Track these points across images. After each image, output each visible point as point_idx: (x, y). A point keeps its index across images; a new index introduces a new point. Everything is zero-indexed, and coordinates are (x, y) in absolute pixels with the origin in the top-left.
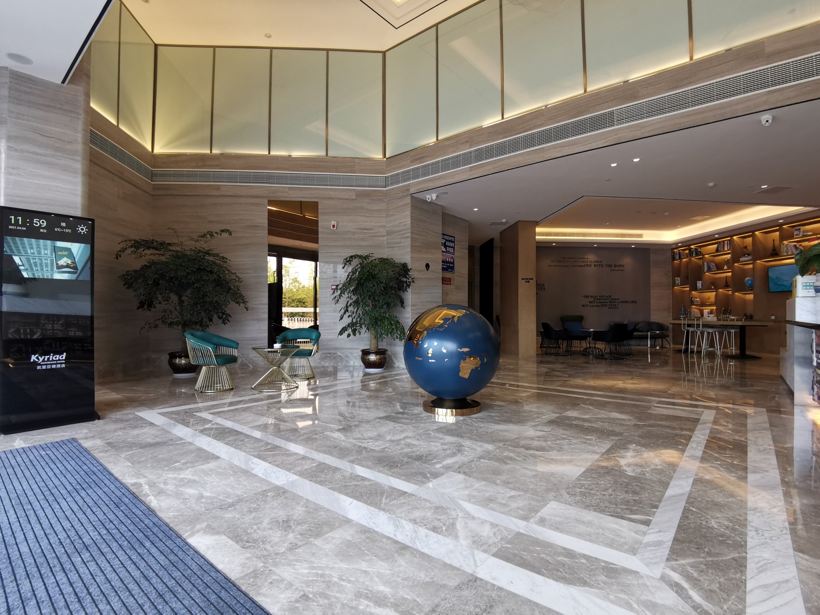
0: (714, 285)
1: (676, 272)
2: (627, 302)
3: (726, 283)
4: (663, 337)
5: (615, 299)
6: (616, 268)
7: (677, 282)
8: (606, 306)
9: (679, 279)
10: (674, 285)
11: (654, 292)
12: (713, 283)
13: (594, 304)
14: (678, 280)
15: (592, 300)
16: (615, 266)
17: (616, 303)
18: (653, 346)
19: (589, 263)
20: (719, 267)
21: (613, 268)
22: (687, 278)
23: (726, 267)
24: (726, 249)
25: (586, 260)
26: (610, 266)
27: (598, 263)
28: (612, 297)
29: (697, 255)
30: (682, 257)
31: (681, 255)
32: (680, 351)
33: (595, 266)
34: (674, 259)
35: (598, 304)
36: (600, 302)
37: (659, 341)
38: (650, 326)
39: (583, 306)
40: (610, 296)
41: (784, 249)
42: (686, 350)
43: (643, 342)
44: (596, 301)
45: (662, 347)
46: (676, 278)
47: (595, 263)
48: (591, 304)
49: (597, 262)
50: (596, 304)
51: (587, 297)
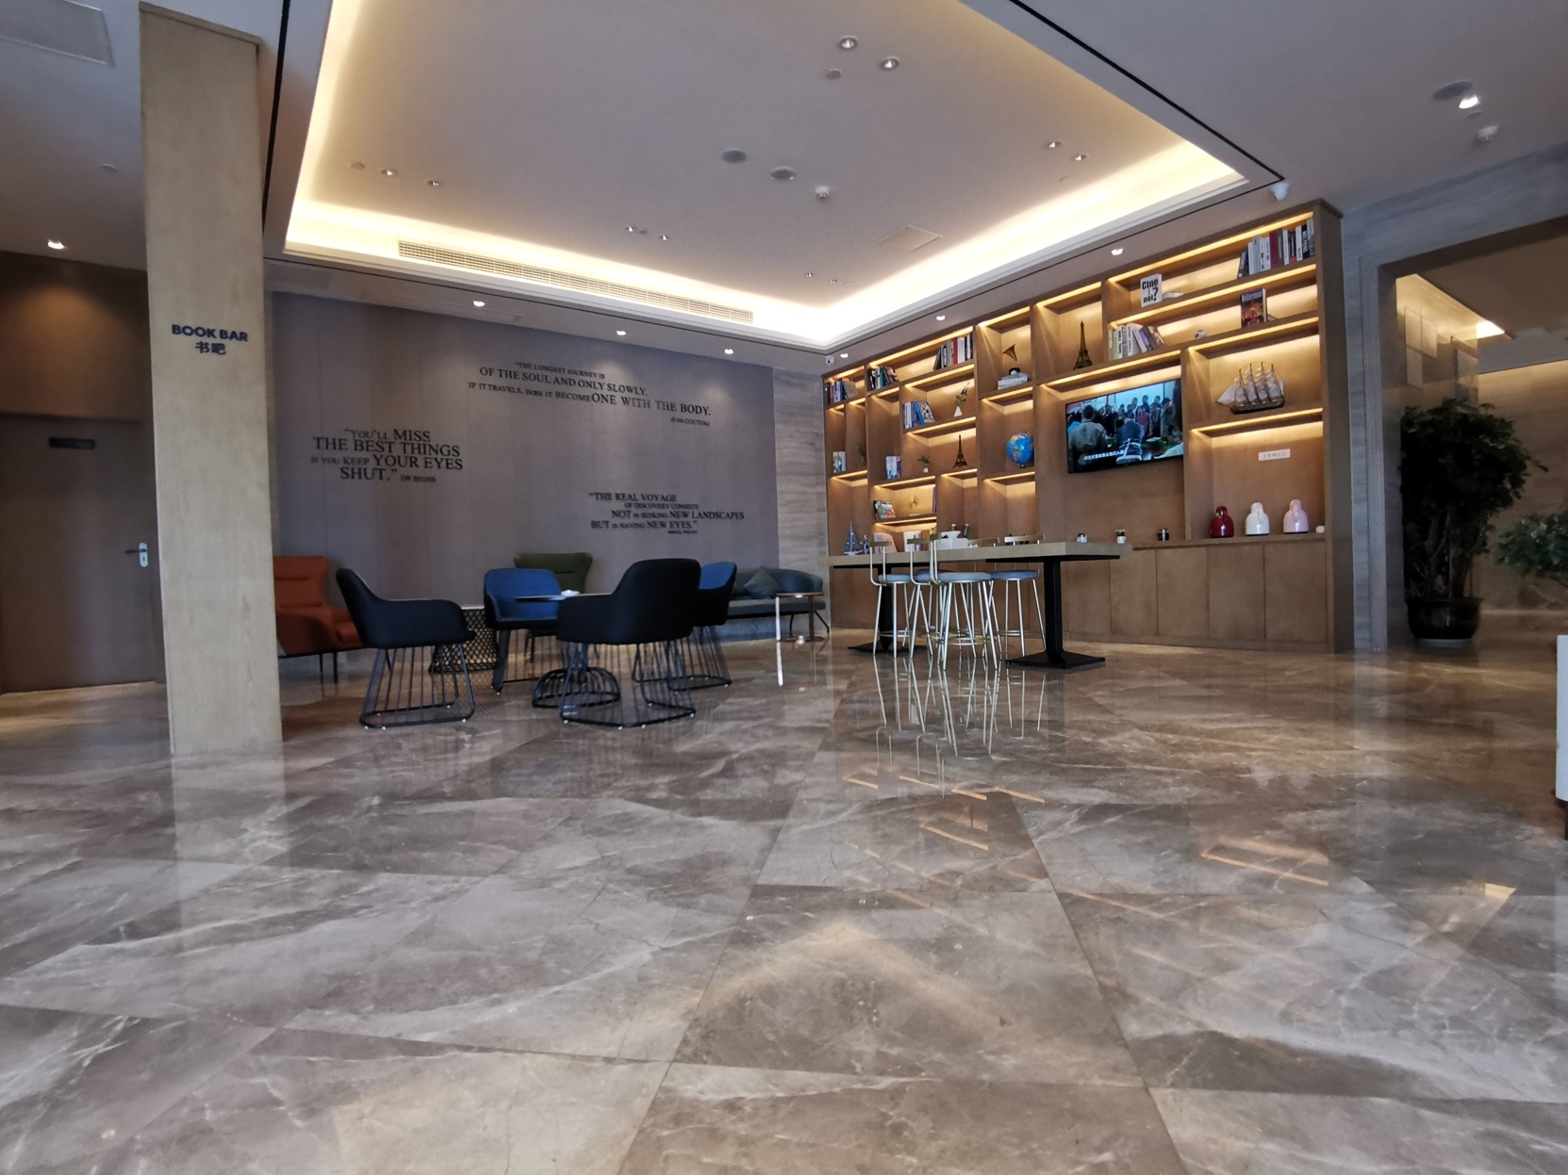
0: (927, 464)
1: (836, 439)
2: (718, 515)
3: (961, 456)
4: (810, 608)
5: (687, 506)
6: (686, 415)
7: (837, 464)
8: (663, 525)
9: (842, 454)
10: (830, 473)
11: (786, 489)
12: (925, 460)
13: (626, 521)
14: (840, 458)
15: (619, 506)
16: (684, 408)
17: (690, 519)
18: (789, 636)
19: (606, 392)
20: (941, 413)
21: (678, 414)
22: (863, 453)
23: (958, 412)
24: (961, 359)
25: (598, 380)
26: (671, 407)
27: (633, 395)
28: (680, 500)
29: (886, 384)
30: (850, 395)
31: (847, 391)
32: (864, 650)
33: (625, 401)
34: (829, 402)
35: (640, 520)
36: (644, 515)
37: (802, 622)
38: (781, 580)
39: (595, 525)
40: (673, 498)
41: (1114, 343)
42: (885, 644)
43: (762, 626)
44: (634, 510)
45: (811, 638)
46: (835, 454)
47: (626, 394)
48: (618, 521)
49: (630, 390)
50: (632, 520)
51: (607, 496)
